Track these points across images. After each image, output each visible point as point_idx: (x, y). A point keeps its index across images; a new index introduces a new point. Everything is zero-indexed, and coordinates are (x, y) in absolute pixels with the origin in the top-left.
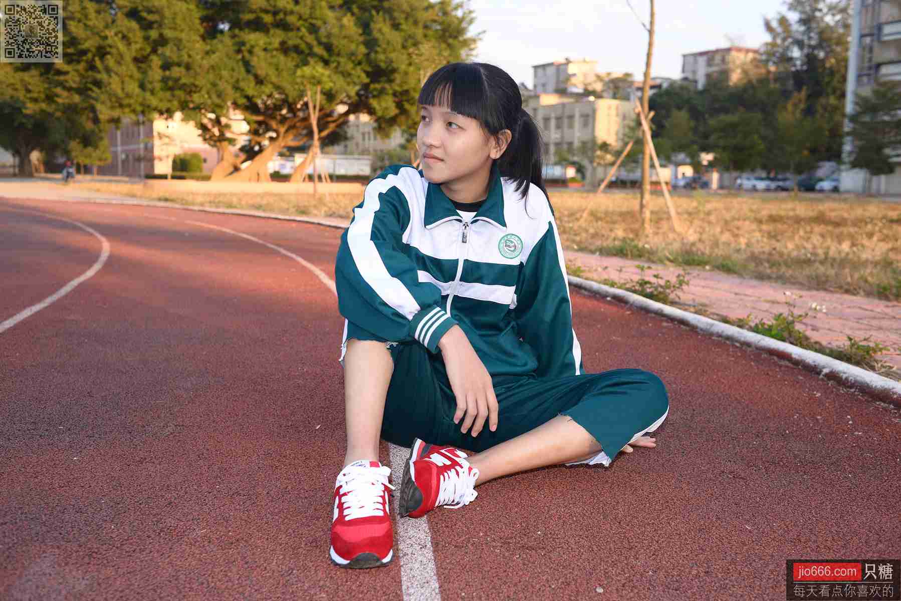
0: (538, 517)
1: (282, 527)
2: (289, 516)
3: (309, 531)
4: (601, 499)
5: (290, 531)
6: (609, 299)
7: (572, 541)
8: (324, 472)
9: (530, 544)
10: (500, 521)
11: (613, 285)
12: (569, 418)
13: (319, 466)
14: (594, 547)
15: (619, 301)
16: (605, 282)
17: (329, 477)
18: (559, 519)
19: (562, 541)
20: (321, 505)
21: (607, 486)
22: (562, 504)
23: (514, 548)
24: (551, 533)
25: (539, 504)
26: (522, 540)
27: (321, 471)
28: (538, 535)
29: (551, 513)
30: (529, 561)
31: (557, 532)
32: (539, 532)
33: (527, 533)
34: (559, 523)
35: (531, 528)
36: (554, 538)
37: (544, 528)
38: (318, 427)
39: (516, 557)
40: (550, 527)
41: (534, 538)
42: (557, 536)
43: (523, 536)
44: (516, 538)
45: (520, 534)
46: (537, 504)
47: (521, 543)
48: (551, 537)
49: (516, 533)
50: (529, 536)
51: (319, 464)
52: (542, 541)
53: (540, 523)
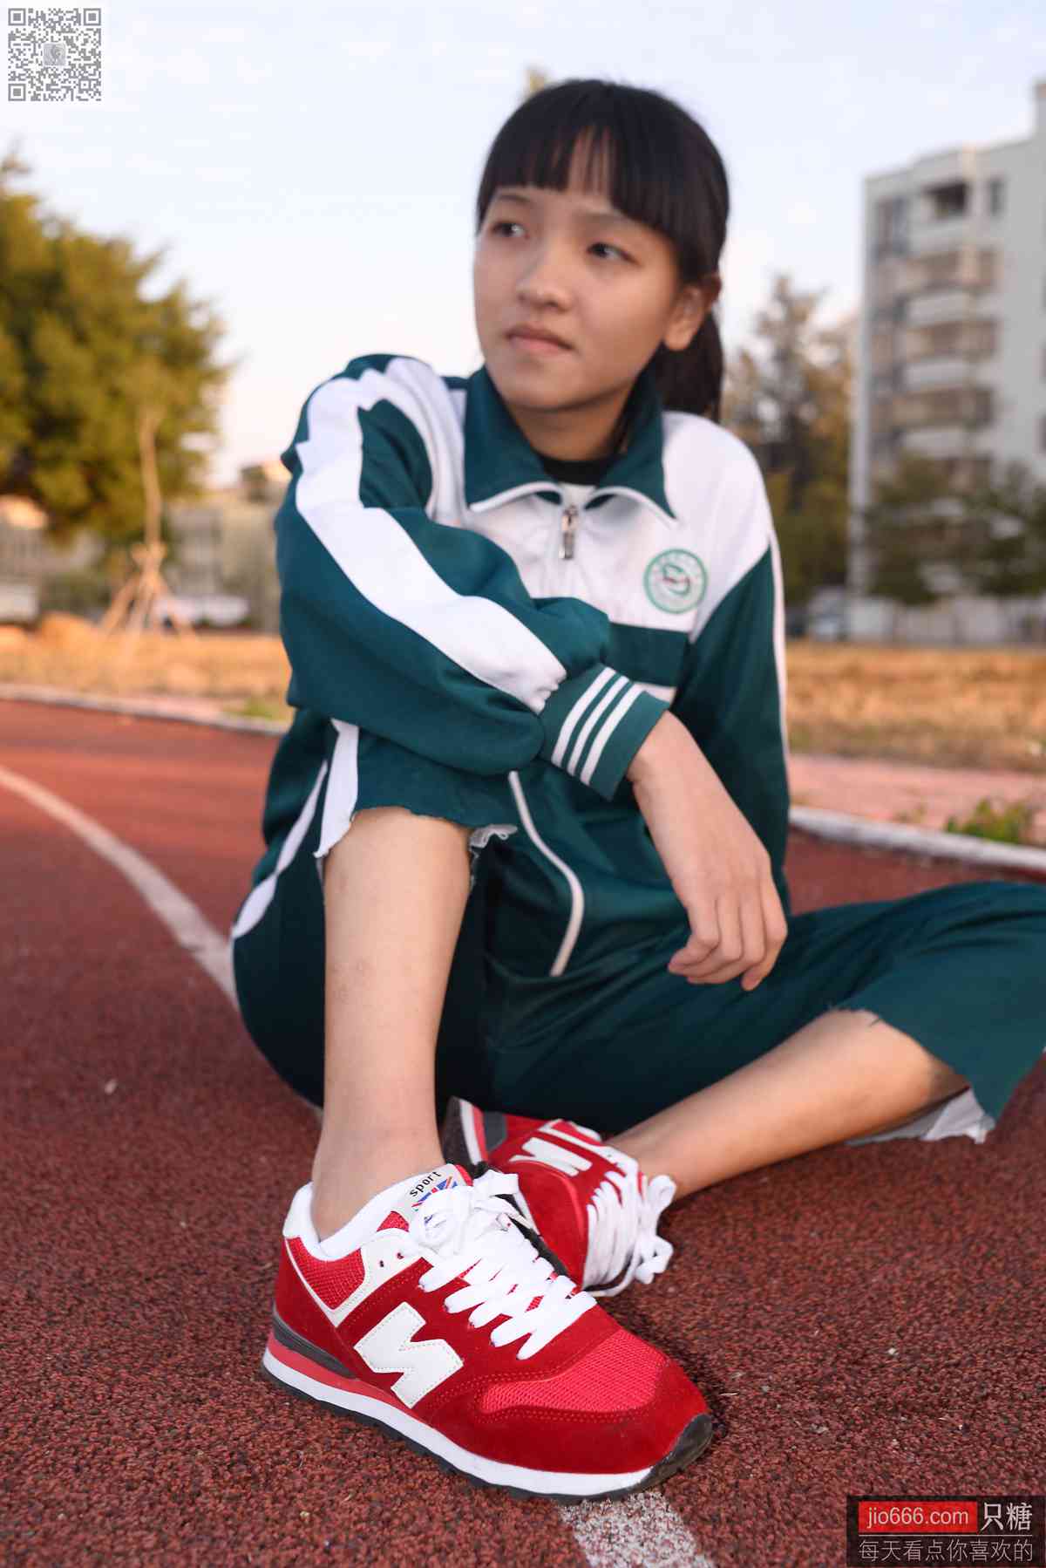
0: (850, 1300)
1: (115, 1415)
2: (123, 1373)
3: (203, 1418)
4: (969, 1230)
5: (145, 1427)
7: (1007, 1373)
8: (175, 1213)
10: (758, 1325)
12: (867, 1017)
13: (152, 1195)
17: (199, 1229)
19: (976, 1372)
20: (210, 1321)
21: (948, 1190)
22: (882, 1255)
23: (864, 1418)
24: (924, 1350)
25: (824, 1258)
26: (862, 1382)
27: (166, 1211)
28: (894, 1360)
29: (875, 1286)
30: (944, 1459)
31: (940, 1347)
32: (892, 1351)
33: (859, 1356)
34: (921, 1316)
35: (860, 1340)
36: (947, 1366)
37: (894, 1335)
38: (110, 1088)
39: (894, 1449)
40: (911, 1331)
41: (894, 1374)
42: (950, 1358)
43: (857, 1368)
44: (842, 1378)
45: (842, 1363)
46: (819, 1262)
47: (867, 1393)
48: (938, 1364)
49: (830, 1360)
50: (875, 1366)
51: (152, 1190)
52: (922, 1383)
53: (871, 1321)
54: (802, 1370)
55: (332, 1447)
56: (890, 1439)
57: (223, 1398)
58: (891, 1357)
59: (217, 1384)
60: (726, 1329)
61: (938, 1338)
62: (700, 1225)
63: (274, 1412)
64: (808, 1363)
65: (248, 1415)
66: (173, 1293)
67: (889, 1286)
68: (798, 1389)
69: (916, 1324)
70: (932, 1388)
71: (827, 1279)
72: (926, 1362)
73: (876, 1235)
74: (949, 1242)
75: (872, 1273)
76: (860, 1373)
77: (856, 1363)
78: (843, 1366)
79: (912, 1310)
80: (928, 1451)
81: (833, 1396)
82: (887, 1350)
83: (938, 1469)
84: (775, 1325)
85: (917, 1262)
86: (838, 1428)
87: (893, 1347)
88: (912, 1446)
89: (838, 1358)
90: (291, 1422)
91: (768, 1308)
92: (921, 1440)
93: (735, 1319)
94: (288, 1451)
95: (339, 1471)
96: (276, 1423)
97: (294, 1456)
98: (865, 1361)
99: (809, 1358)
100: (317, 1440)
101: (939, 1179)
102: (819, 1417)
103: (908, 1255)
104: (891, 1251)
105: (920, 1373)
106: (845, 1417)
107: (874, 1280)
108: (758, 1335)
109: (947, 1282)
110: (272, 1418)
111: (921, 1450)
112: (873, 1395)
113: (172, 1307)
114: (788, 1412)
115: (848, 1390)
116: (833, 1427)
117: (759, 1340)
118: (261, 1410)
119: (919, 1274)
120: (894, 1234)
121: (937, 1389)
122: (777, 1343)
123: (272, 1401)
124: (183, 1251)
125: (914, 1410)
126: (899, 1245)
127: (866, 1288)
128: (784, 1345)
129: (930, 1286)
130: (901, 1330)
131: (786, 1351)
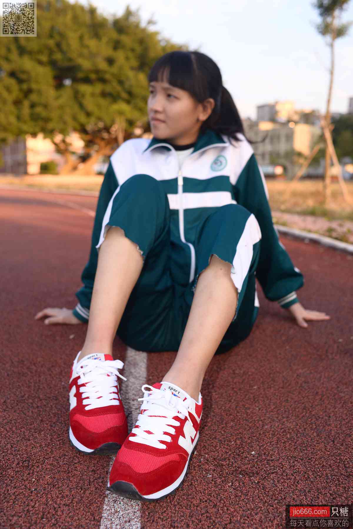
0: (253, 433)
2: (14, 429)
4: (313, 413)
6: (307, 241)
7: (287, 465)
9: (244, 468)
10: (215, 438)
11: (310, 231)
14: (311, 473)
15: (315, 242)
16: (304, 229)
18: (273, 435)
19: (277, 464)
20: (49, 415)
21: (317, 398)
22: (275, 419)
23: (227, 474)
24: (265, 454)
25: (254, 418)
26: (235, 462)
27: (61, 379)
28: (252, 456)
29: (265, 429)
30: (241, 492)
31: (271, 453)
32: (253, 453)
33: (241, 453)
34: (273, 442)
35: (245, 447)
36: (269, 460)
37: (258, 447)
38: (72, 337)
39: (229, 486)
40: (265, 447)
41: (248, 460)
42: (271, 458)
43: (237, 457)
44: (229, 460)
45: (233, 455)
46: (252, 418)
47: (234, 466)
48: (266, 459)
49: (230, 453)
50: (243, 457)
51: (62, 371)
52: (256, 465)
53: (254, 441)
54: (218, 455)
55: (56, 460)
56: (229, 483)
57: (36, 440)
58: (252, 454)
59: (37, 436)
60: (204, 438)
61: (272, 450)
62: (222, 401)
63: (48, 446)
64: (222, 453)
65: (40, 446)
66: (45, 405)
67: (269, 430)
68: (213, 461)
69: (269, 444)
70: (257, 467)
71: (250, 425)
72: (262, 458)
73: (279, 411)
74: (303, 416)
75: (267, 425)
76: (237, 458)
77: (239, 455)
78: (233, 456)
79: (271, 439)
80: (239, 488)
81: (222, 465)
82: (252, 452)
83: (237, 495)
84: (221, 438)
85: (286, 422)
86: (215, 476)
87: (255, 451)
88: (235, 486)
89: (234, 452)
90: (50, 450)
91: (223, 432)
92: (240, 484)
93: (209, 435)
94: (42, 459)
95: (52, 468)
96: (46, 450)
97: (43, 461)
98: (242, 455)
99: (224, 451)
100: (53, 457)
101: (317, 393)
102: (211, 471)
103: (285, 419)
104: (280, 417)
105: (258, 461)
106: (221, 473)
107: (266, 427)
108: (213, 441)
109: (291, 431)
110: (45, 448)
111: (237, 488)
112: (236, 466)
113: (41, 410)
114: (203, 469)
115: (229, 464)
116: (214, 476)
117: (212, 443)
118: (44, 445)
119: (283, 427)
120: (285, 411)
121: (259, 468)
122: (217, 445)
123: (49, 443)
124: (57, 392)
125: (247, 474)
126: (284, 416)
127: (261, 429)
128: (219, 446)
129: (285, 431)
130: (261, 446)
131: (217, 448)
